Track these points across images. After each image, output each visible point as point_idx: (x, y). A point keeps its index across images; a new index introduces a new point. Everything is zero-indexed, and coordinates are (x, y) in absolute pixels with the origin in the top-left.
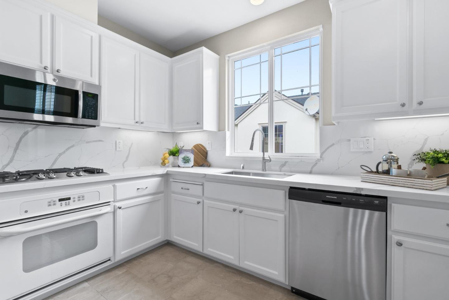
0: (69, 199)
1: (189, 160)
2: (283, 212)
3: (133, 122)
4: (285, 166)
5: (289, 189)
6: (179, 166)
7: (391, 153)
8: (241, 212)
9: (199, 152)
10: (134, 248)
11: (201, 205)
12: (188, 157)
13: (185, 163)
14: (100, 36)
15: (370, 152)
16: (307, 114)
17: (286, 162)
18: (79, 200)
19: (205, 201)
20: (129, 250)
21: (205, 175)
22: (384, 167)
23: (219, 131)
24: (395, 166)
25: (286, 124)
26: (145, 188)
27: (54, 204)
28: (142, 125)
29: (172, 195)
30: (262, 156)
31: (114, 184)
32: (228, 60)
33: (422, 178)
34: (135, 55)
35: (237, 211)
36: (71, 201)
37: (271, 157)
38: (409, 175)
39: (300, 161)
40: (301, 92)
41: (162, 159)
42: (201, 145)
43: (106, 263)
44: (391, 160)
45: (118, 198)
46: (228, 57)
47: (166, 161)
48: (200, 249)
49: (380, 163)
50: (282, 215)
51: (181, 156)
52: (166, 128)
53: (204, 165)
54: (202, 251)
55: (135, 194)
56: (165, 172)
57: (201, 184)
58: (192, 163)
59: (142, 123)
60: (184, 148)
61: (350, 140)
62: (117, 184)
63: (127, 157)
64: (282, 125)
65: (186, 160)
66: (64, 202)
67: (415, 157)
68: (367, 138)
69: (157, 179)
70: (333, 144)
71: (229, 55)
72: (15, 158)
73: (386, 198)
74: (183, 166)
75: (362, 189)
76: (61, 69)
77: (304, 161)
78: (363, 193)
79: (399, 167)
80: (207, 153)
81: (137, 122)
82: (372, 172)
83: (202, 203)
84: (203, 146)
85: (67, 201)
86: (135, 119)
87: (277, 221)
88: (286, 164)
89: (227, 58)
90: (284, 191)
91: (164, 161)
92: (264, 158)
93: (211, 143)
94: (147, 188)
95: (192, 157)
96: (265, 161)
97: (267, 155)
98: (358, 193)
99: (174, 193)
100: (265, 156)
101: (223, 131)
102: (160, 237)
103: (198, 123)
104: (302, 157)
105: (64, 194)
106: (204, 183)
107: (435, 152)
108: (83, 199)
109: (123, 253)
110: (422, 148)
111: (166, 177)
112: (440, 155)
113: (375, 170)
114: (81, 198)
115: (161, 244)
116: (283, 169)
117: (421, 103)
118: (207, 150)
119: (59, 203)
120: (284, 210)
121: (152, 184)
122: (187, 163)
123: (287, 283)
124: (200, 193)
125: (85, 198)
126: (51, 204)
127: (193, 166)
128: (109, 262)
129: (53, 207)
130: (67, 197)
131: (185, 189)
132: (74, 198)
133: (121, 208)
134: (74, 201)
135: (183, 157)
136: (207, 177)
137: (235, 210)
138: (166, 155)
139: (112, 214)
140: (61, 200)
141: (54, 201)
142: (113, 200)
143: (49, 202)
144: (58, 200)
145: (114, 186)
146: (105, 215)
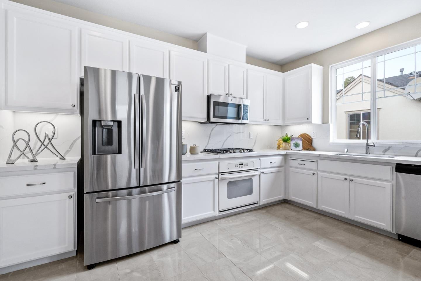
0: (242, 164)
1: (299, 145)
2: (390, 181)
3: (262, 120)
4: (388, 151)
5: (396, 165)
6: (291, 150)
8: (352, 181)
9: (305, 140)
10: (269, 199)
11: (315, 176)
12: (298, 143)
13: (296, 147)
14: (247, 70)
16: (410, 99)
17: (389, 148)
18: (246, 166)
19: (319, 173)
20: (266, 200)
21: (320, 155)
23: (323, 124)
25: (380, 110)
28: (267, 121)
29: (290, 168)
31: (259, 158)
32: (331, 69)
34: (264, 76)
35: (348, 180)
36: (243, 165)
37: (374, 143)
39: (405, 146)
40: (401, 71)
41: (277, 144)
42: (306, 134)
45: (262, 167)
46: (331, 66)
47: (281, 146)
48: (315, 206)
50: (389, 184)
51: (292, 143)
52: (280, 123)
53: (310, 149)
54: (316, 208)
55: (269, 165)
56: (285, 153)
57: (316, 161)
58: (301, 147)
59: (267, 120)
60: (293, 137)
62: (261, 158)
63: (255, 143)
65: (297, 145)
66: (240, 166)
69: (281, 157)
71: (331, 65)
72: (209, 142)
74: (295, 149)
76: (232, 93)
77: (409, 147)
80: (312, 140)
81: (265, 120)
83: (316, 174)
84: (308, 135)
85: (242, 165)
86: (263, 118)
87: (385, 187)
88: (390, 149)
89: (330, 68)
90: (391, 167)
91: (279, 146)
92: (367, 144)
93: (316, 133)
94: (275, 162)
95: (301, 143)
96: (368, 146)
97: (370, 142)
99: (291, 167)
100: (368, 143)
101: (327, 123)
102: (282, 196)
103: (308, 119)
104: (406, 143)
105: (241, 161)
106: (317, 161)
109: (264, 201)
111: (285, 156)
115: (281, 202)
116: (386, 153)
118: (312, 138)
119: (239, 166)
120: (391, 180)
121: (278, 160)
122: (298, 148)
123: (394, 232)
124: (315, 168)
125: (248, 165)
126: (236, 166)
127: (302, 150)
128: (257, 204)
129: (237, 167)
130: (242, 163)
131: (302, 164)
132: (244, 164)
133: (263, 173)
134: (244, 166)
135: (294, 143)
136: (321, 156)
137: (346, 179)
138: (280, 142)
139: (259, 175)
140: (240, 164)
141: (237, 165)
142: (259, 168)
143: (236, 165)
144: (238, 165)
145: (260, 159)
146: (256, 176)
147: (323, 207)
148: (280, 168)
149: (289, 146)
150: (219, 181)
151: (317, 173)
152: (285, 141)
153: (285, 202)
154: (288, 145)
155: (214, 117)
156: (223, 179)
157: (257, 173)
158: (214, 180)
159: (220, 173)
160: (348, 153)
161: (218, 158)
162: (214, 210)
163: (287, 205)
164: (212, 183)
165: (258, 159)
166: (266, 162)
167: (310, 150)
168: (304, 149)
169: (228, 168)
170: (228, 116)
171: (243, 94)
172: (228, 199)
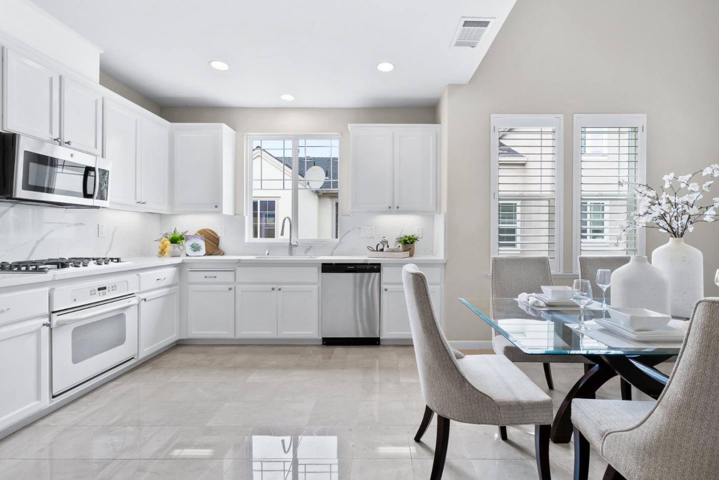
0: (105, 288)
1: (200, 247)
2: (317, 284)
3: (133, 202)
4: (310, 250)
5: (321, 265)
6: (187, 255)
7: (384, 237)
8: (280, 290)
9: (209, 239)
10: (155, 345)
11: (233, 291)
12: (198, 245)
13: (194, 251)
14: (103, 98)
15: (373, 237)
17: (311, 247)
18: (113, 290)
19: (237, 287)
20: (150, 348)
21: (240, 260)
22: (380, 247)
23: (235, 215)
24: (386, 246)
26: (163, 278)
27: (95, 294)
28: (143, 205)
29: (189, 286)
30: (289, 242)
33: (398, 251)
34: (136, 121)
35: (276, 290)
36: (106, 290)
38: (393, 251)
41: (159, 247)
42: (209, 230)
43: (131, 361)
44: (385, 242)
45: (143, 289)
46: (247, 135)
47: (167, 250)
48: (231, 336)
49: (378, 245)
50: (316, 287)
51: (187, 245)
52: (164, 209)
54: (234, 337)
55: (155, 285)
56: (181, 262)
57: (233, 270)
58: (203, 251)
59: (143, 203)
60: (187, 234)
61: (360, 228)
62: (142, 274)
63: (110, 246)
64: (274, 201)
65: (196, 248)
66: (101, 291)
67: (397, 240)
68: (372, 227)
69: (173, 269)
70: (349, 232)
73: (379, 264)
74: (193, 255)
75: (368, 260)
76: (70, 140)
78: (369, 262)
79: (388, 247)
80: (218, 239)
81: (138, 202)
82: (374, 250)
83: (234, 289)
84: (212, 232)
85: (104, 291)
86: (136, 198)
87: (311, 291)
89: (245, 137)
90: (317, 268)
91: (162, 250)
92: (290, 243)
93: (225, 228)
94: (165, 278)
95: (202, 244)
96: (291, 246)
98: (366, 262)
99: (191, 283)
101: (241, 215)
103: (216, 207)
105: (101, 283)
106: (235, 269)
107: (406, 237)
108: (116, 289)
109: (146, 351)
110: (401, 235)
111: (180, 266)
112: (407, 239)
113: (375, 249)
114: (114, 288)
115: (172, 346)
116: (307, 254)
117: (398, 207)
118: (218, 235)
119: (98, 292)
120: (317, 282)
121: (168, 274)
122: (198, 251)
123: (320, 337)
124: (232, 280)
125: (117, 288)
126: (92, 293)
127: (205, 255)
128: (133, 360)
129: (93, 296)
130: (104, 286)
131: (211, 277)
132: (109, 288)
133: (145, 300)
134: (109, 291)
135: (191, 244)
136: (241, 262)
137: (273, 289)
138: (165, 243)
139: (137, 306)
140: (100, 289)
141: (95, 290)
142: (138, 291)
143: (91, 291)
144: (97, 290)
145: (138, 275)
146: (132, 308)
147: (245, 333)
148: (171, 288)
149: (180, 250)
150: (51, 330)
151: (235, 287)
152: (174, 241)
153: (179, 345)
154: (179, 247)
155: (24, 188)
156: (61, 325)
157: (134, 301)
158: (38, 332)
159: (53, 312)
160: (269, 256)
161: (51, 279)
162: (38, 397)
163: (184, 349)
164: (33, 339)
165: (134, 276)
166: (149, 279)
167: (216, 255)
168: (208, 254)
169: (75, 300)
170: (56, 188)
171: (94, 146)
172: (72, 364)
